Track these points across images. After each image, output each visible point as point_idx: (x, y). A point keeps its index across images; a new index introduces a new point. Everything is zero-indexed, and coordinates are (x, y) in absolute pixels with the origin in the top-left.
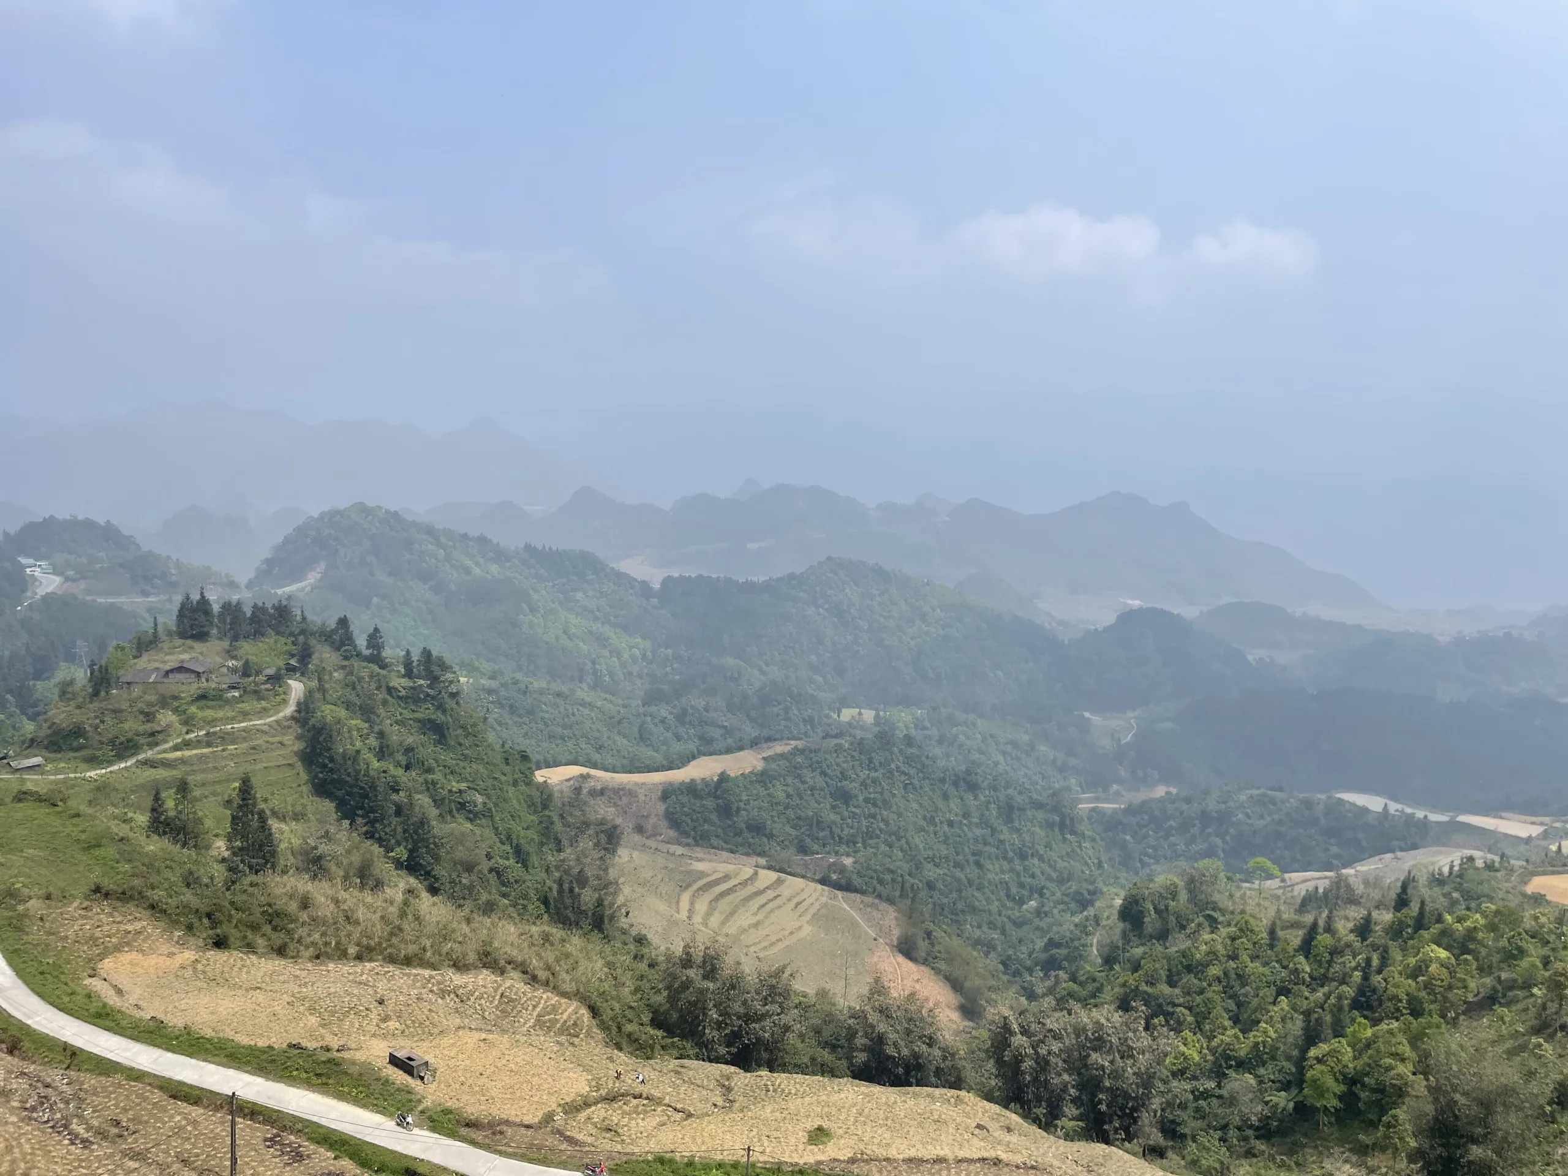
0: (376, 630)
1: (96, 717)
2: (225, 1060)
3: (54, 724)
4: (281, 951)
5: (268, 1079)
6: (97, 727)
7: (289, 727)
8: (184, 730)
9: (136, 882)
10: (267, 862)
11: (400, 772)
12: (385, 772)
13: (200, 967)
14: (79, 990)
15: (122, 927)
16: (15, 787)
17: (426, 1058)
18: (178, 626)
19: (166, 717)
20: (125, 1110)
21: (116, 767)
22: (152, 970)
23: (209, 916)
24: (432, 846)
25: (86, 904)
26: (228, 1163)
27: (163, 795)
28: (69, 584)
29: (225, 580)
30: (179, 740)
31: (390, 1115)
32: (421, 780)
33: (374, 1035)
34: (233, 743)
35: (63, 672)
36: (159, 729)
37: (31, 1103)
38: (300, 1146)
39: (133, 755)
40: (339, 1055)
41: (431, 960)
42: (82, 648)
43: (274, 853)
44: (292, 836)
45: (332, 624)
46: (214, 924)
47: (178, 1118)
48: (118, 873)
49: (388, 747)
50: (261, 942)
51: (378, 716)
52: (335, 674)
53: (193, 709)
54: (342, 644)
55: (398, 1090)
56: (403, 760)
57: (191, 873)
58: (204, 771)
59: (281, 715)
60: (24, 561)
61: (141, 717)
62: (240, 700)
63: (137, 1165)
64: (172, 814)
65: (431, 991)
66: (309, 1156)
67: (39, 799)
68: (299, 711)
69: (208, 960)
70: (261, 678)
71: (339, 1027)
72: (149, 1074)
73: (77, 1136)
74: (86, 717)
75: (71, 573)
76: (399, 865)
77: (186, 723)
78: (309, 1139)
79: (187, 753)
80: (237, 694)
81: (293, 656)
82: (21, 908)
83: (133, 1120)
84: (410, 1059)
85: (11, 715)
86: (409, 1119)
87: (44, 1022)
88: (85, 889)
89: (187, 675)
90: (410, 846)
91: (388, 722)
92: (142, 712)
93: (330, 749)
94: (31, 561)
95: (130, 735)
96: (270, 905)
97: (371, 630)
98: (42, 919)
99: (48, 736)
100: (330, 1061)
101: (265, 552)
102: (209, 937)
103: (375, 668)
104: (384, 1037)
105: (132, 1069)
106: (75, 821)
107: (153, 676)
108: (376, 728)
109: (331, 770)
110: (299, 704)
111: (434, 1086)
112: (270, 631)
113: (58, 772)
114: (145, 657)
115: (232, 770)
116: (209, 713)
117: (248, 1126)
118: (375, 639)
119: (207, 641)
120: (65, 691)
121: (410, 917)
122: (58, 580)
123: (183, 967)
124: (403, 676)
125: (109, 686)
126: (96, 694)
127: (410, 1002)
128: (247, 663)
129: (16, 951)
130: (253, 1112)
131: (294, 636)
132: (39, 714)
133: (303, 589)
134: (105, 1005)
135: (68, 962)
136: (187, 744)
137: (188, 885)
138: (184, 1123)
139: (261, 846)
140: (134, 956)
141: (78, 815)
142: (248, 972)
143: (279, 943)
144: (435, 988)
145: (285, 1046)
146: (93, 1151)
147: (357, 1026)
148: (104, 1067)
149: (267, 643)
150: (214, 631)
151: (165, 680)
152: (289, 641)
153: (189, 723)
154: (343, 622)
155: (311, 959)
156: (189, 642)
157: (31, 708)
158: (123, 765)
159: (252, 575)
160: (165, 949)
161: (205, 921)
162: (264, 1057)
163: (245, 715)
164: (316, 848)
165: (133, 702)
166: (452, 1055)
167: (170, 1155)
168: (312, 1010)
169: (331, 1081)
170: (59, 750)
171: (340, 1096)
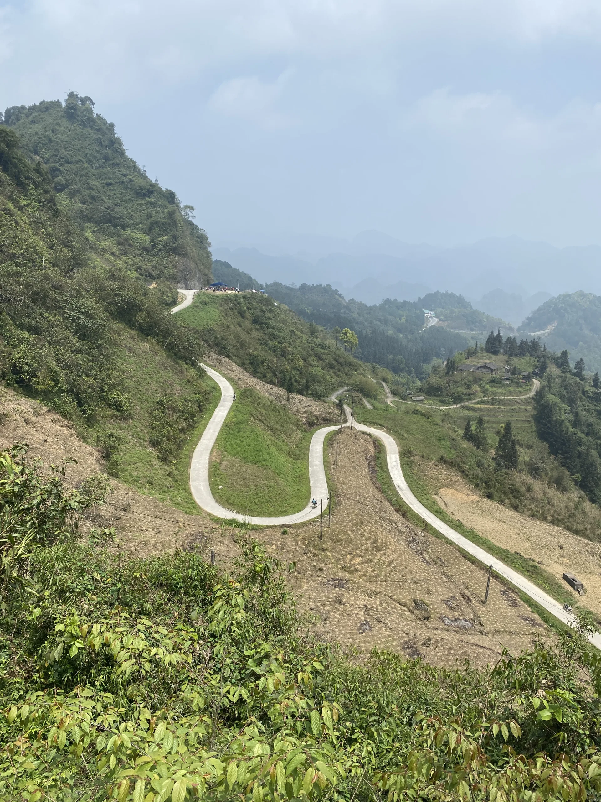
0: (581, 360)
1: (447, 383)
2: (487, 549)
3: (430, 383)
4: (516, 508)
5: (505, 564)
6: (446, 388)
7: (530, 402)
8: (483, 395)
9: (458, 459)
10: (513, 465)
11: (583, 436)
12: (575, 434)
13: (480, 504)
14: (430, 498)
15: (450, 477)
16: (413, 408)
17: (582, 582)
18: (486, 346)
19: (476, 388)
20: (444, 556)
21: (452, 407)
22: (459, 499)
23: (486, 482)
24: (596, 478)
25: (437, 463)
26: (484, 595)
27: (471, 423)
28: (441, 322)
29: (507, 326)
30: (480, 400)
31: (561, 603)
32: (594, 442)
33: (556, 562)
34: (503, 405)
35: (435, 361)
36: (472, 393)
37: (409, 539)
38: (516, 600)
39: (459, 403)
40: (538, 565)
41: (590, 536)
42: (443, 351)
43: (516, 461)
44: (525, 455)
45: (559, 354)
46: (488, 487)
47: (465, 567)
48: (450, 453)
49: (579, 421)
50: (507, 501)
51: (576, 405)
52: (557, 380)
53: (488, 386)
54: (562, 364)
55: (566, 592)
56: (586, 430)
57: (480, 461)
58: (489, 416)
59: (528, 396)
60: (425, 310)
61: (465, 386)
62: (509, 385)
63: (447, 580)
64: (474, 432)
65: (587, 551)
66: (519, 606)
67: (421, 414)
68: (536, 395)
69: (483, 502)
70: (521, 376)
71: (539, 552)
72: (455, 544)
73: (425, 559)
74: (442, 382)
75: (442, 317)
76: (576, 483)
77: (484, 392)
78: (520, 598)
79: (483, 406)
80: (508, 382)
81: (537, 367)
82: (412, 458)
83: (447, 561)
84: (574, 580)
85: (412, 377)
86: (570, 608)
87: (417, 508)
88: (437, 457)
89: (487, 370)
90: (583, 475)
91: (581, 408)
92: (466, 384)
93: (549, 417)
94: (427, 311)
95: (460, 393)
96: (513, 485)
97: (579, 359)
98: (419, 465)
99: (427, 388)
100: (534, 566)
101: (528, 313)
102: (485, 492)
103: (578, 379)
104: (561, 565)
105: (448, 539)
106: (436, 427)
107: (473, 368)
108: (574, 411)
109: (548, 427)
110: (537, 392)
111: (584, 597)
112: (527, 353)
113: (429, 404)
114: (470, 359)
115: (501, 418)
116: (495, 389)
117: (494, 582)
118: (580, 365)
119: (497, 355)
120: (435, 370)
121: (580, 510)
122: (437, 320)
123: (472, 502)
124: (592, 386)
125: (454, 370)
126: (448, 373)
127: (576, 552)
128: (515, 368)
129: (408, 475)
130: (497, 577)
131: (539, 358)
132: (423, 378)
133: (544, 334)
134: (440, 508)
135: (427, 486)
136: (483, 402)
137: (478, 466)
138: (467, 570)
139: (511, 457)
140: (453, 491)
141: (437, 425)
142: (500, 513)
143: (515, 504)
144: (589, 550)
145: (513, 552)
146: (430, 568)
147: (548, 554)
148: (438, 535)
149: (525, 360)
150: (502, 351)
151: (477, 371)
152: (536, 360)
153: (485, 392)
154: (565, 354)
155: (529, 516)
156: (490, 355)
157: (421, 375)
158: (455, 406)
159: (520, 325)
160: (466, 491)
161: (484, 484)
162: (504, 554)
163: (511, 393)
164: (536, 464)
165: (463, 378)
166: (596, 586)
167: (460, 581)
168: (528, 540)
169: (533, 576)
170: (430, 395)
171: (537, 584)
